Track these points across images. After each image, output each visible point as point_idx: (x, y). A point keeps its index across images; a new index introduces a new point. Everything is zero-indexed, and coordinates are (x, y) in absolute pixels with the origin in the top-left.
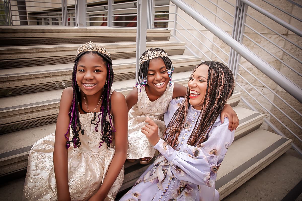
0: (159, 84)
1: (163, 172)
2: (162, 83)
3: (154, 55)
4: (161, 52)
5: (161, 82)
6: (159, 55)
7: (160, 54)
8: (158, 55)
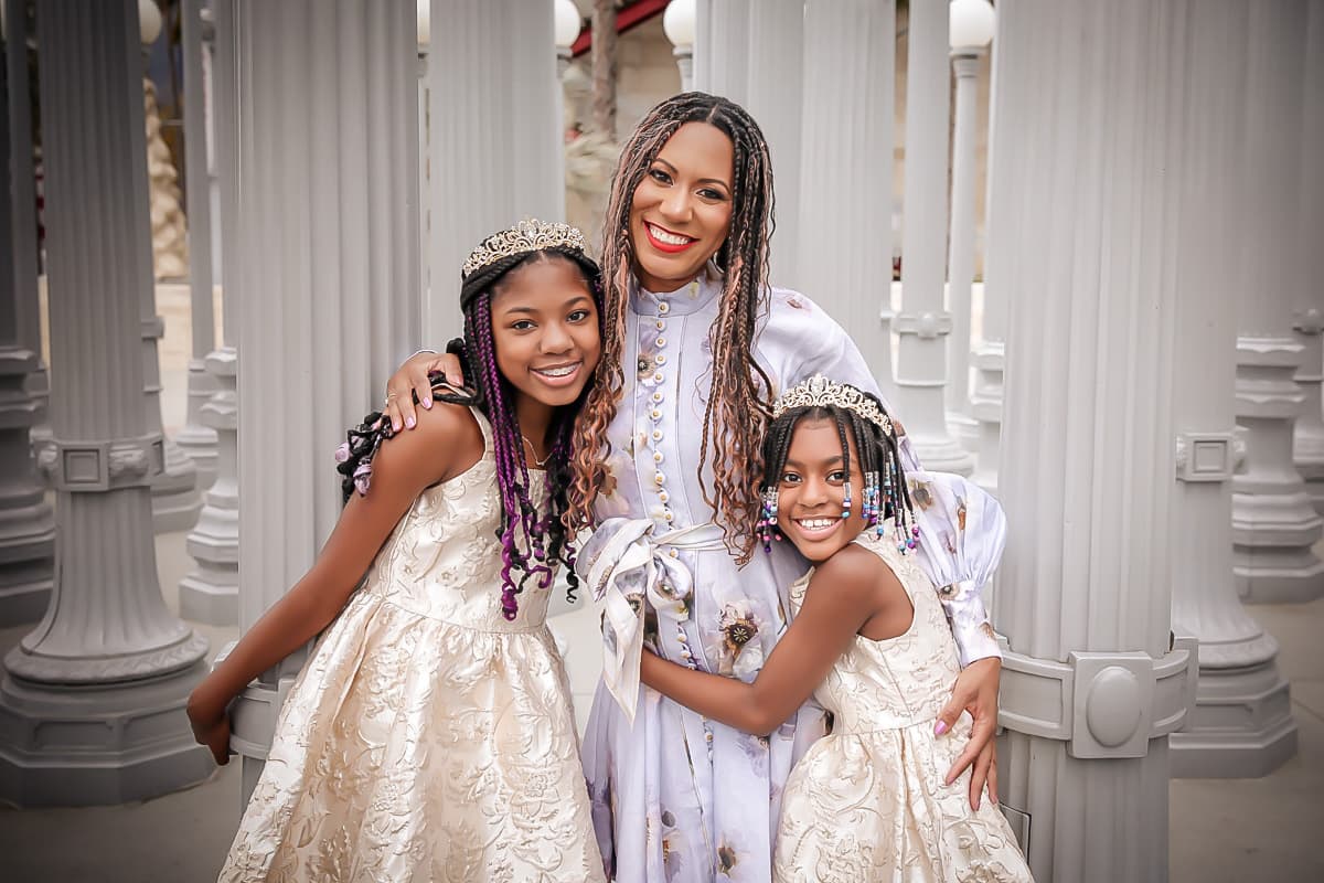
0: (809, 523)
1: (634, 606)
2: (826, 522)
3: (829, 397)
4: (861, 399)
5: (822, 518)
6: (849, 405)
7: (855, 403)
8: (846, 401)
